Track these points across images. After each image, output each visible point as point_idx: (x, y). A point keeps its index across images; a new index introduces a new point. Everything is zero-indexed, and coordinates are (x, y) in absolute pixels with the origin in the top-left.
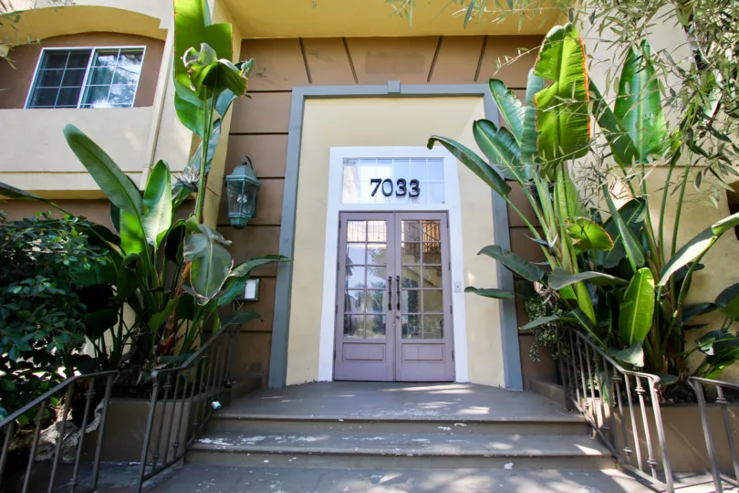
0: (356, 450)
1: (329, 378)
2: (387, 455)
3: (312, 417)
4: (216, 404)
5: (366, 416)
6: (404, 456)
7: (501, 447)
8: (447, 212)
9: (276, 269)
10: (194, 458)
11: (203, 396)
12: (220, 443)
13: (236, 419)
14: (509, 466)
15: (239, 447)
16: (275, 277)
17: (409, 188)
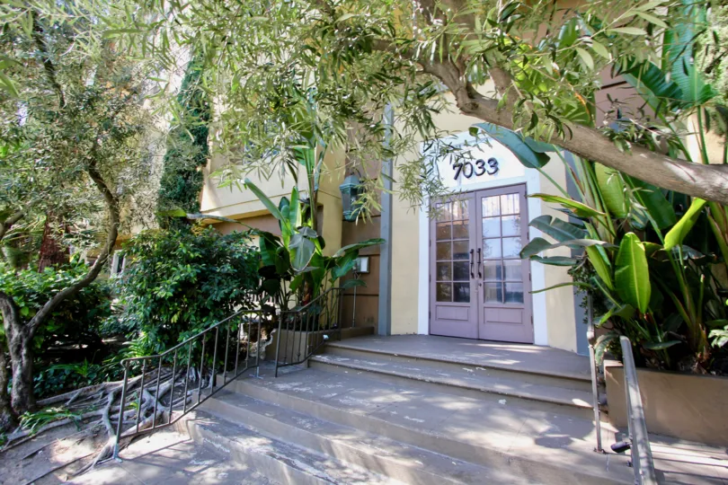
0: (394, 372)
1: (426, 333)
2: (412, 379)
3: (378, 351)
4: (325, 336)
5: (412, 354)
6: (423, 381)
7: (500, 388)
8: (525, 184)
9: (379, 249)
10: (312, 364)
11: (321, 332)
12: (325, 358)
13: (337, 347)
14: (502, 402)
15: (332, 362)
16: (379, 255)
17: (487, 167)
